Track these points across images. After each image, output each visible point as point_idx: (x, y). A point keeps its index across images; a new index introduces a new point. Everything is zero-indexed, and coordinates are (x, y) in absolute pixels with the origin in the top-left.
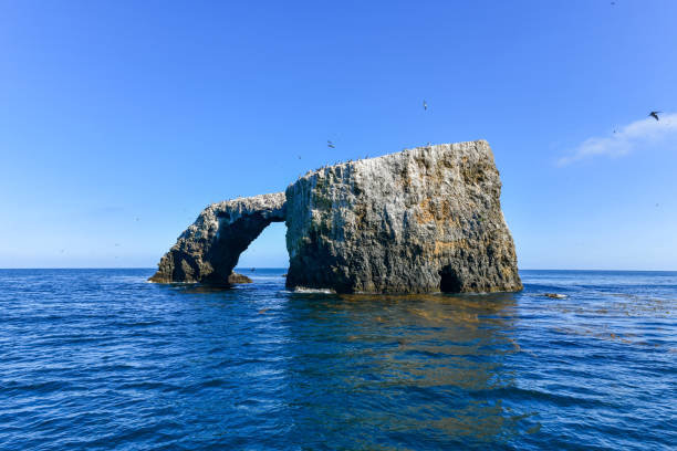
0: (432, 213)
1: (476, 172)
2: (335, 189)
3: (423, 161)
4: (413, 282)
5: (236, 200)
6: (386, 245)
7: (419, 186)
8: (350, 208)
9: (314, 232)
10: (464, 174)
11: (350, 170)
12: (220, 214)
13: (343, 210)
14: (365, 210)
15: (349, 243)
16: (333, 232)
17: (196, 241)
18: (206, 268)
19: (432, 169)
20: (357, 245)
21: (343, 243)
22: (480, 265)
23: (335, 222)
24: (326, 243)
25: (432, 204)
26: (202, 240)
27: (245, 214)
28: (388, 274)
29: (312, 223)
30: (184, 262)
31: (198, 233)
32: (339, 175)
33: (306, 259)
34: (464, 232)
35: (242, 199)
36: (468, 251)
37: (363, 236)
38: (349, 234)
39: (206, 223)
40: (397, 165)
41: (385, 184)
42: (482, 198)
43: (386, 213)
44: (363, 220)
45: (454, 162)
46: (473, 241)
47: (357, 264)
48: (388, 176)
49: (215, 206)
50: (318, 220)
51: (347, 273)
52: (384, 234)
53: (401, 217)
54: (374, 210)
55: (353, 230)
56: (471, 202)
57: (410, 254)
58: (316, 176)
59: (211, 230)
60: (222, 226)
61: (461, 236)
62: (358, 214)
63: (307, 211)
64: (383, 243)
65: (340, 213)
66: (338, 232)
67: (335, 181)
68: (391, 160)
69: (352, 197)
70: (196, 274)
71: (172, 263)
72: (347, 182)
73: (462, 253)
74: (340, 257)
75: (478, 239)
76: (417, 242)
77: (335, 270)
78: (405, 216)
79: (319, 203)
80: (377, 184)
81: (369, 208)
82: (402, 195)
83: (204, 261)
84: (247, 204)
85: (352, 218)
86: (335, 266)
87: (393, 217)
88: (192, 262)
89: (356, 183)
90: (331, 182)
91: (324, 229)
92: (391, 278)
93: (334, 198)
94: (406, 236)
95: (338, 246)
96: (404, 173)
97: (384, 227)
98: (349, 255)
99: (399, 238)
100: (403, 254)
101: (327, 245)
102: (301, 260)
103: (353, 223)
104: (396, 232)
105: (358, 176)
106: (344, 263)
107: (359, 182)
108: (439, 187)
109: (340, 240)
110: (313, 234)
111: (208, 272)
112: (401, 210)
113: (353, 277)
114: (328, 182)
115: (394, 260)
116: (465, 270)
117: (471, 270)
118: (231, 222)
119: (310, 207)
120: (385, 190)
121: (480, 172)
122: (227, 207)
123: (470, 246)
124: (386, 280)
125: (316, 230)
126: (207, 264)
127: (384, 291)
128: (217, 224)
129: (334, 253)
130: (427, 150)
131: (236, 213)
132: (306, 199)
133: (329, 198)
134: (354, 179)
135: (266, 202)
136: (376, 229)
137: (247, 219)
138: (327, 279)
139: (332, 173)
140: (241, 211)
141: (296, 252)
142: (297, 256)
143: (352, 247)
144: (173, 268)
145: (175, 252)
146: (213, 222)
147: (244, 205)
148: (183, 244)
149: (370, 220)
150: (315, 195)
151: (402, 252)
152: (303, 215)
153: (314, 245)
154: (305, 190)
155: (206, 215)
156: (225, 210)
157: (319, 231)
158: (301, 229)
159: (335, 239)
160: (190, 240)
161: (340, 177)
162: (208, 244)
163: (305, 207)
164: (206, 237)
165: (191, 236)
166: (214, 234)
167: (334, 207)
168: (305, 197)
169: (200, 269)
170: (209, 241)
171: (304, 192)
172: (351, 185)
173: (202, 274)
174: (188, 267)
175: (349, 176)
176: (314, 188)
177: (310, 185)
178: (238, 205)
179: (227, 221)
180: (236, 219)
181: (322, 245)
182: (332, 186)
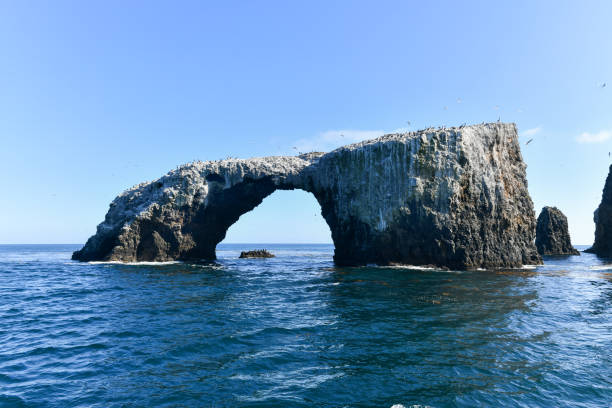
0: (506, 187)
1: (515, 153)
2: (440, 156)
3: (497, 137)
4: (506, 257)
5: (234, 161)
6: (482, 219)
7: (497, 160)
8: (456, 178)
9: (414, 201)
10: (510, 153)
11: (456, 137)
12: (210, 176)
13: (450, 179)
14: (468, 182)
15: (454, 216)
16: (436, 203)
17: (176, 208)
18: (188, 242)
19: (500, 145)
20: (462, 217)
21: (447, 215)
23: (440, 192)
24: (431, 214)
25: (505, 180)
26: (186, 208)
27: (249, 179)
28: (485, 249)
29: (414, 191)
30: (157, 235)
31: (180, 198)
32: (444, 142)
33: (399, 232)
34: (519, 207)
35: (242, 160)
36: (522, 226)
37: (466, 208)
38: (455, 205)
39: (192, 186)
40: (486, 137)
41: (480, 155)
42: (522, 177)
43: (484, 183)
44: (466, 191)
45: (505, 141)
46: (525, 217)
47: (462, 238)
48: (481, 147)
49: (202, 166)
50: (421, 189)
51: (454, 247)
52: (484, 207)
53: (494, 190)
54: (474, 181)
55: (458, 202)
56: (516, 180)
57: (499, 229)
58: (419, 141)
59: (197, 195)
60: (213, 191)
62: (462, 185)
63: (405, 178)
64: (480, 216)
65: (445, 183)
66: (444, 204)
67: (439, 147)
68: (481, 132)
69: (458, 166)
71: (138, 236)
72: (453, 150)
73: (520, 228)
74: (445, 229)
75: (528, 215)
76: (506, 217)
77: (440, 244)
78: (497, 189)
79: (422, 170)
80: (476, 155)
81: (471, 180)
82: (491, 169)
83: (184, 232)
84: (252, 167)
85: (457, 189)
86: (439, 239)
87: (490, 190)
88: (169, 235)
89: (462, 152)
90: (436, 149)
91: (427, 199)
92: (488, 253)
93: (440, 165)
94: (499, 210)
95: (442, 218)
96: (492, 146)
97: (483, 200)
98: (454, 229)
99: (494, 212)
100: (494, 228)
101: (432, 217)
102: (393, 233)
103: (458, 194)
104: (493, 205)
105: (461, 144)
106: (450, 238)
107: (464, 150)
109: (444, 212)
110: (412, 204)
111: (188, 248)
112: (494, 184)
113: (461, 253)
114: (433, 149)
115: (488, 234)
118: (228, 186)
119: (411, 175)
120: (481, 162)
122: (220, 167)
123: (524, 222)
125: (417, 200)
126: (187, 237)
128: (206, 188)
129: (439, 225)
130: (499, 126)
131: (234, 176)
132: (405, 165)
133: (434, 166)
134: (460, 147)
135: (275, 166)
136: (476, 202)
137: (250, 184)
138: (430, 254)
139: (435, 138)
140: (243, 174)
141: (387, 223)
142: (388, 229)
143: (457, 220)
144: (138, 242)
145: (143, 222)
146: (201, 185)
147: (246, 168)
148: (156, 212)
149: (472, 192)
150: (416, 161)
151: (494, 226)
152: (400, 182)
153: (414, 216)
154: (401, 155)
155: (189, 176)
156: (217, 172)
157: (420, 201)
158: (397, 198)
159: (438, 211)
160: (168, 207)
161: (444, 144)
162: (192, 213)
163: (403, 174)
164: (190, 204)
165: (169, 201)
166: (202, 201)
167: (438, 176)
168: (402, 163)
169: (179, 244)
170: (194, 209)
171: (401, 157)
172: (457, 153)
173: (180, 250)
174: (163, 241)
175: (454, 144)
176: (415, 153)
177: (410, 150)
178: (238, 166)
179: (220, 185)
180: (234, 184)
181: (425, 217)
182: (437, 153)
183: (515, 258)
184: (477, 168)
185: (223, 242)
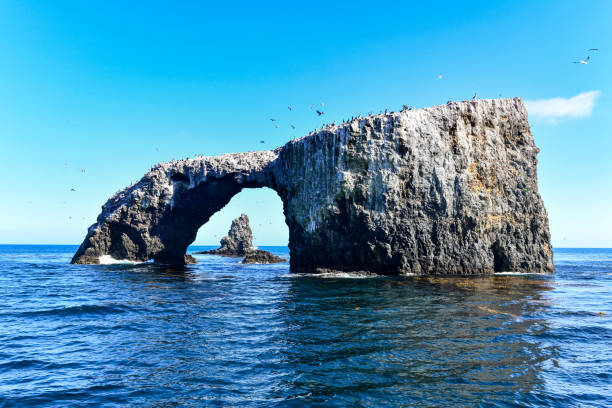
0: (481, 179)
1: (516, 135)
2: (374, 145)
3: (469, 117)
4: (466, 263)
5: (199, 159)
6: (434, 217)
7: (466, 146)
8: (394, 170)
9: (343, 198)
10: (504, 136)
11: (393, 123)
12: (174, 176)
13: (385, 172)
14: (411, 174)
15: (391, 215)
16: (370, 201)
17: (142, 210)
18: (156, 244)
19: (478, 127)
20: (402, 216)
21: (383, 214)
22: (527, 242)
23: (374, 188)
24: (362, 213)
25: (480, 170)
26: (151, 209)
27: (212, 177)
28: (437, 253)
29: (342, 188)
30: (125, 237)
31: (146, 200)
32: (378, 128)
33: (330, 234)
34: (510, 203)
35: (207, 158)
36: (514, 225)
37: (408, 205)
38: (392, 203)
39: (157, 187)
40: (445, 120)
41: (433, 142)
42: (524, 164)
43: (435, 175)
44: (408, 185)
45: (496, 121)
46: (519, 214)
47: (401, 241)
48: (435, 133)
49: (167, 166)
50: (350, 185)
51: (389, 251)
52: (434, 204)
53: (452, 183)
54: (421, 174)
55: (396, 198)
56: (512, 169)
57: (460, 229)
58: (348, 130)
59: (162, 196)
60: (178, 191)
61: (506, 207)
62: (402, 178)
63: (333, 173)
64: (431, 215)
65: (380, 177)
66: (378, 201)
67: (373, 136)
68: (437, 113)
69: (396, 157)
70: (141, 252)
71: (108, 238)
72: (390, 138)
73: (509, 228)
74: (380, 231)
75: (524, 212)
76: (470, 214)
77: (373, 247)
78: (456, 181)
79: (351, 163)
80: (424, 142)
81: (416, 172)
82: (451, 157)
83: (152, 235)
84: (215, 165)
85: (395, 184)
86: (373, 241)
87: (444, 183)
88: (136, 237)
89: (401, 140)
90: (369, 138)
91: (358, 196)
92: (441, 258)
93: (373, 157)
94: (458, 206)
95: (376, 217)
96: (453, 130)
97: (433, 195)
98: (391, 230)
99: (450, 210)
100: (453, 228)
101: (363, 217)
102: (323, 235)
103: (397, 189)
104: (447, 200)
105: (402, 130)
106: (386, 240)
107: (404, 138)
108: (484, 149)
109: (379, 210)
110: (342, 202)
111: (156, 250)
112: (453, 175)
113: (398, 257)
114: (365, 138)
115: (443, 236)
116: (513, 247)
117: (518, 248)
118: (192, 186)
119: (340, 169)
120: (433, 150)
121: (520, 134)
122: (185, 167)
123: (517, 220)
124: (435, 261)
125: (347, 197)
126: (156, 240)
127: (433, 272)
128: (171, 189)
129: (372, 226)
130: (474, 104)
131: (198, 175)
132: (333, 158)
133: (365, 157)
134: (399, 134)
135: (239, 163)
136: (423, 197)
137: (214, 183)
138: (362, 259)
139: (369, 125)
140: (206, 173)
141: (316, 224)
142: (317, 230)
143: (395, 220)
144: (109, 244)
145: (112, 224)
146: (166, 185)
147: (209, 166)
148: (124, 214)
149: (417, 186)
150: (345, 153)
151: (452, 226)
152: (328, 178)
153: (344, 216)
154: (330, 147)
155: (155, 176)
156: (182, 171)
157: (351, 198)
158: (325, 196)
159: (373, 208)
160: (134, 209)
161: (380, 131)
162: (158, 215)
163: (331, 168)
164: (156, 205)
165: (135, 203)
166: (167, 202)
167: (372, 169)
168: (330, 155)
169: (146, 246)
170: (160, 211)
171: (330, 149)
172: (395, 141)
173: (149, 252)
174: (131, 243)
175: (392, 131)
176: (344, 144)
177: (339, 140)
178: (202, 164)
179: (185, 185)
180: (198, 183)
181: (355, 216)
182: (370, 142)
183: (479, 264)
184: (426, 158)
185: (194, 244)
